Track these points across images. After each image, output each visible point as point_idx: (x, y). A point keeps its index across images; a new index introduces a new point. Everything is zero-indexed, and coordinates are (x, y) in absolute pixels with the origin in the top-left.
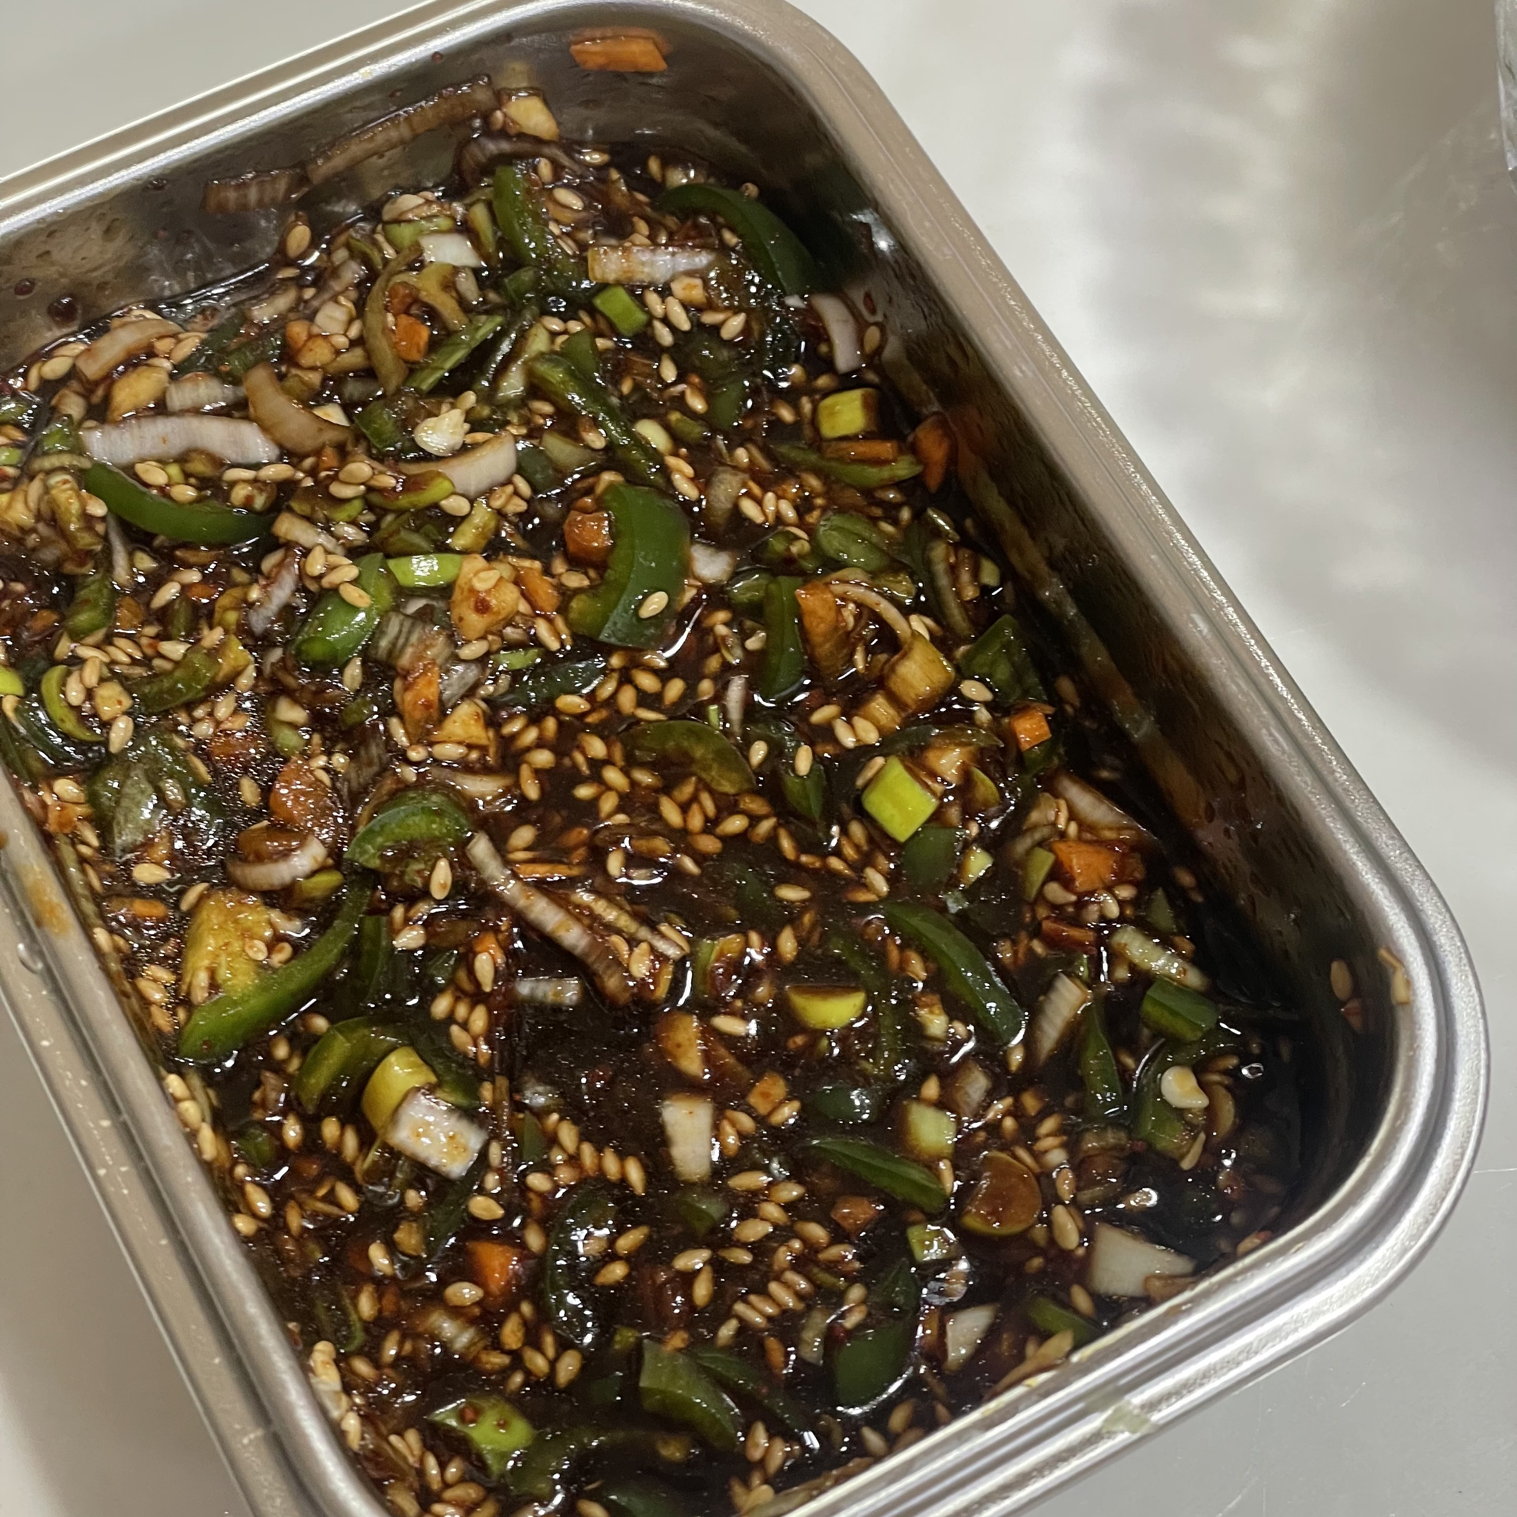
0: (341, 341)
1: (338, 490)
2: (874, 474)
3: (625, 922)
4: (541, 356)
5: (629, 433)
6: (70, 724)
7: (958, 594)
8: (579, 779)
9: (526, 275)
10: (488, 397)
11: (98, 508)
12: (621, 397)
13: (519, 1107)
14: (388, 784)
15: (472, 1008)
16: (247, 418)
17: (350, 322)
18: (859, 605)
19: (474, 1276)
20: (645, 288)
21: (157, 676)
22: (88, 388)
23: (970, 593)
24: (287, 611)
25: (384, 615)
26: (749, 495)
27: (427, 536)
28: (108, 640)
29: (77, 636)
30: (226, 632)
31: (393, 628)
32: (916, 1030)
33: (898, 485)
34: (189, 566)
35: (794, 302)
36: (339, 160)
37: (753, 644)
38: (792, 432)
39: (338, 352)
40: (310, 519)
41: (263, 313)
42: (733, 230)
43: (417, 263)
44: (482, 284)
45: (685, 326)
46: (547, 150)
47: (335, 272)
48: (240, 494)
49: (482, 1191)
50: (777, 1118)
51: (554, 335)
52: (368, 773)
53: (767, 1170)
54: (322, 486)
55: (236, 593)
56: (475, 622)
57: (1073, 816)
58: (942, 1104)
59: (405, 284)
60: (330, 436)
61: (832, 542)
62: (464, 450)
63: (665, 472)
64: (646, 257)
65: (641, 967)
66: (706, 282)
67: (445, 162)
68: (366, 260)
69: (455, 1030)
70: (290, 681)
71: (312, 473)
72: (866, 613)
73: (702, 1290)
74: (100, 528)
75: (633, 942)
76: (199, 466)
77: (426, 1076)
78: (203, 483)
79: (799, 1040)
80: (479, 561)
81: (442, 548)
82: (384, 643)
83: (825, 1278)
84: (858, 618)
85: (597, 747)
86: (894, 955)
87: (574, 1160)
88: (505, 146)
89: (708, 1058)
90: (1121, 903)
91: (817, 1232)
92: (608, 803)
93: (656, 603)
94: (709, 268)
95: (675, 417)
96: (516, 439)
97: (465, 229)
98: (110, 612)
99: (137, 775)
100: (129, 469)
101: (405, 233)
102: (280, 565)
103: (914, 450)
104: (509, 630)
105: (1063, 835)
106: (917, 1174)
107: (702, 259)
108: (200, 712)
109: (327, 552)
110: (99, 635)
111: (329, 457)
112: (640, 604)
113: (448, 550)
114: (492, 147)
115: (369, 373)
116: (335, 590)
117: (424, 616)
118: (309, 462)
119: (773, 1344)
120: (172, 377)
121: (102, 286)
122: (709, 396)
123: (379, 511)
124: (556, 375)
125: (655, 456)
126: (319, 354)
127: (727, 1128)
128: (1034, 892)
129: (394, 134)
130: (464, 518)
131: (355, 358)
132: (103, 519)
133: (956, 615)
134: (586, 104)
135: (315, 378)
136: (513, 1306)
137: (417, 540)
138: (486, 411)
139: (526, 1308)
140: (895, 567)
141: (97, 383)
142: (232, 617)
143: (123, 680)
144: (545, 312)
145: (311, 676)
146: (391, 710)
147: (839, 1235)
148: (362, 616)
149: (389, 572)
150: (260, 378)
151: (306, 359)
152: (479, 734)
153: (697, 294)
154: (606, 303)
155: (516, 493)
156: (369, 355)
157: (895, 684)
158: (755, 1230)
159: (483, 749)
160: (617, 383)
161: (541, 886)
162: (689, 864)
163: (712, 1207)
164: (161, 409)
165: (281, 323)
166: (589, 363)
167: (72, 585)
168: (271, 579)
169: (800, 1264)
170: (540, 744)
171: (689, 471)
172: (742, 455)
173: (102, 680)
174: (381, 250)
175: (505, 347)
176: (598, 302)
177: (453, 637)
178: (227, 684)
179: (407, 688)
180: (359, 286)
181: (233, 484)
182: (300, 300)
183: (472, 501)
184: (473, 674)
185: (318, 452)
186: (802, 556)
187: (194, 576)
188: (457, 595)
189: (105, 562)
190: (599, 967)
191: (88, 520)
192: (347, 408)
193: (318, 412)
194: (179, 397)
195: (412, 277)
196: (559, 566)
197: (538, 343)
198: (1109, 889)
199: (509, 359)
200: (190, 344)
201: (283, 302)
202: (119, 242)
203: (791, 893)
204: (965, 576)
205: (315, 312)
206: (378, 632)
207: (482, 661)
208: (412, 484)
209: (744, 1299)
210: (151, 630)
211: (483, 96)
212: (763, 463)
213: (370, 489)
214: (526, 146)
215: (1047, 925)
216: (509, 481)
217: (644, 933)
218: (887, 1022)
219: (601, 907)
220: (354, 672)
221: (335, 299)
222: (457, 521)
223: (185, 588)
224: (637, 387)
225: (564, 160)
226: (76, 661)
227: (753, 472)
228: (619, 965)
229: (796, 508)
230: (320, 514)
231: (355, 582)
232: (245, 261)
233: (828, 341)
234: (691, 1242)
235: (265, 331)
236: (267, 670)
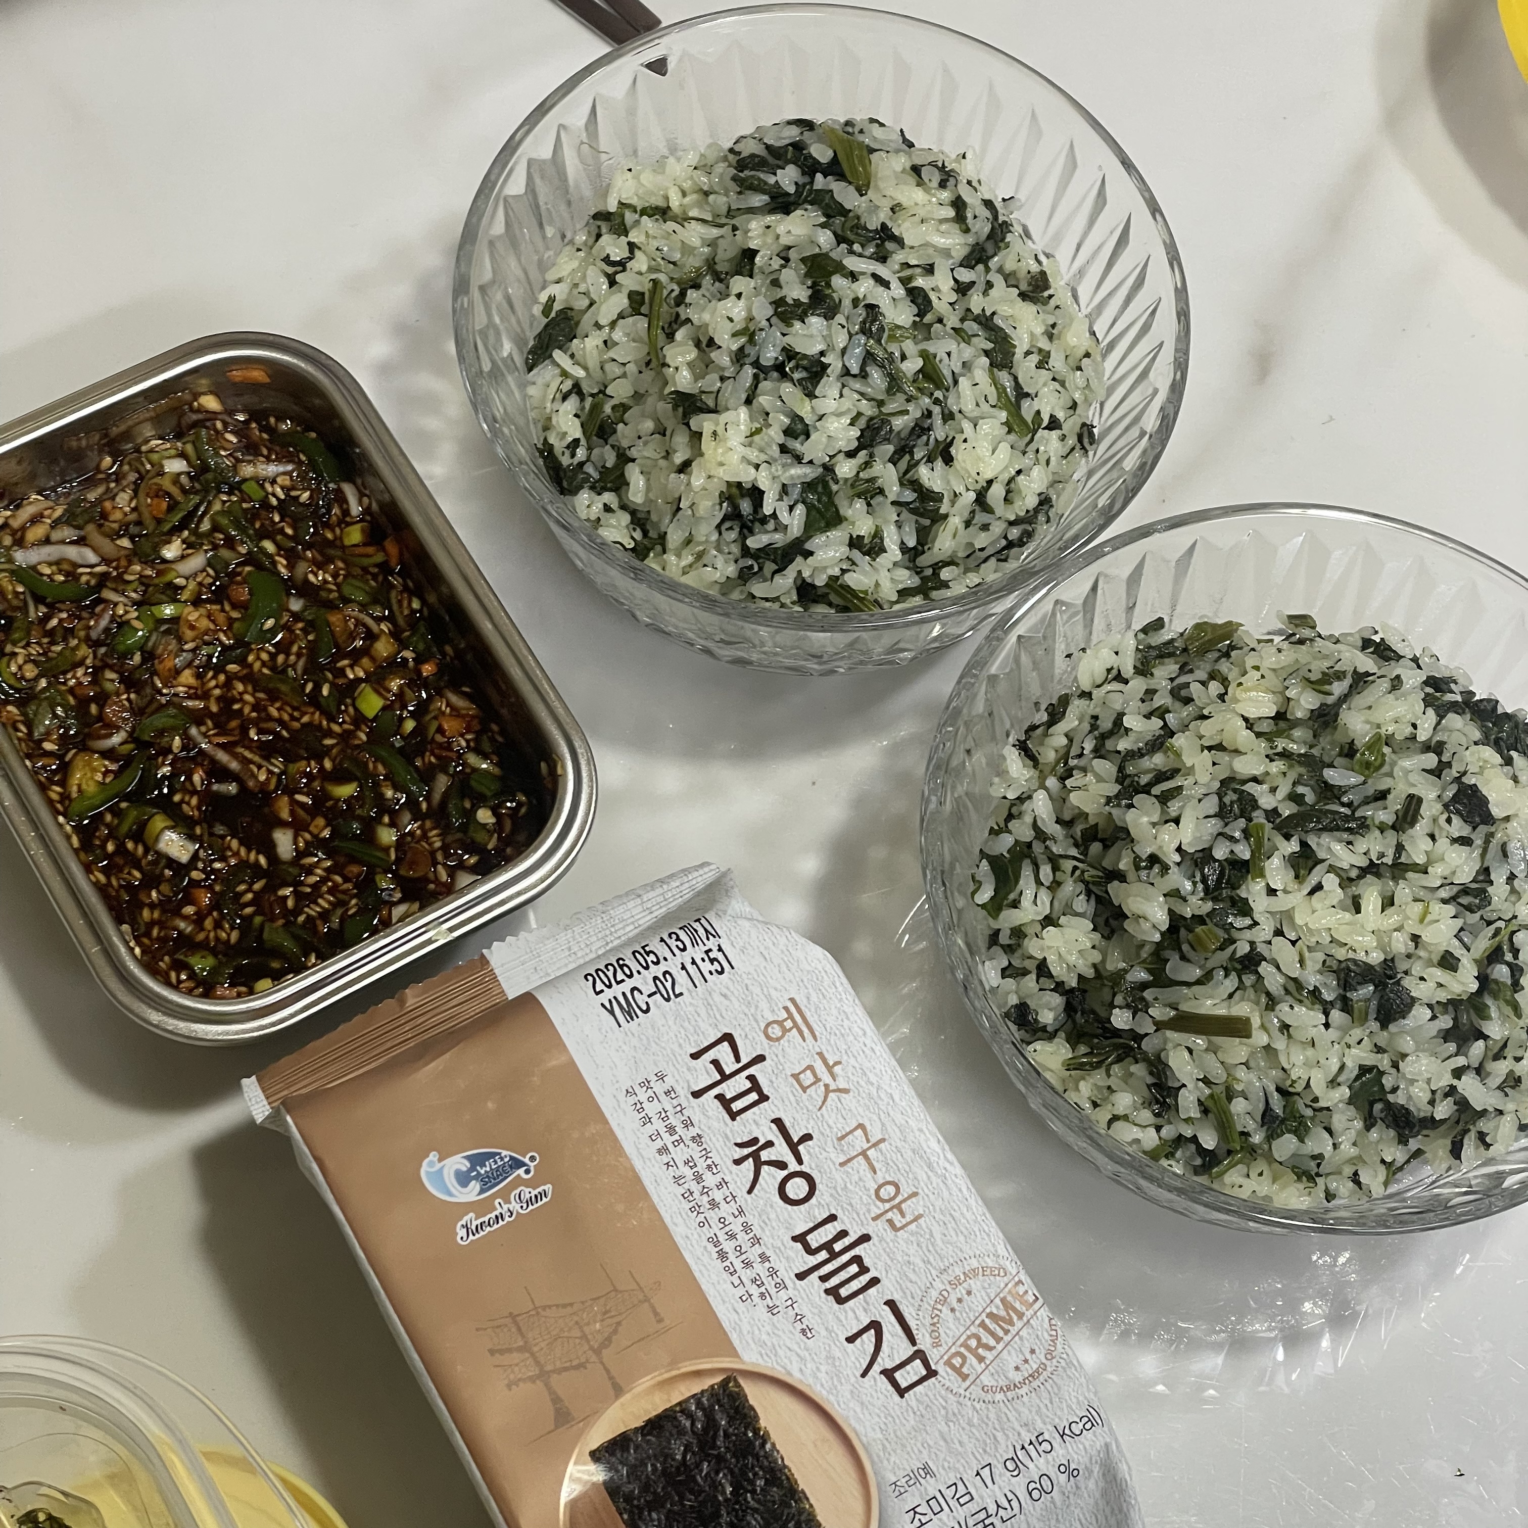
0: (127, 509)
1: (128, 577)
2: (366, 561)
3: (257, 759)
4: (217, 513)
5: (257, 546)
6: (12, 681)
7: (402, 613)
8: (234, 701)
9: (210, 476)
10: (195, 532)
11: (20, 589)
12: (255, 530)
13: (211, 834)
14: (154, 706)
15: (191, 797)
16: (86, 545)
17: (131, 500)
18: (356, 620)
19: (192, 903)
20: (264, 481)
21: (49, 660)
22: (14, 533)
23: (406, 612)
24: (107, 630)
25: (150, 632)
26: (312, 572)
27: (168, 596)
28: (28, 644)
29: (14, 644)
30: (79, 641)
31: (154, 638)
32: (382, 796)
33: (376, 565)
34: (61, 611)
35: (332, 486)
36: (123, 427)
37: (310, 637)
38: (331, 544)
39: (126, 515)
40: (115, 590)
41: (92, 496)
42: (305, 454)
43: (161, 473)
44: (191, 478)
45: (283, 497)
46: (220, 417)
47: (124, 476)
48: (84, 579)
49: (197, 869)
50: (322, 835)
51: (224, 502)
52: (146, 700)
53: (316, 856)
54: (120, 576)
55: (83, 622)
56: (189, 634)
57: (448, 705)
58: (392, 824)
59: (156, 484)
60: (123, 552)
61: (347, 590)
62: (183, 557)
63: (274, 563)
64: (264, 466)
65: (262, 777)
66: (291, 477)
67: (173, 422)
68: (138, 472)
69: (184, 806)
70: (110, 662)
71: (116, 569)
72: (358, 622)
73: (290, 903)
74: (22, 597)
75: (260, 767)
76: (65, 567)
77: (170, 823)
78: (67, 574)
79: (331, 802)
80: (191, 608)
81: (175, 601)
82: (150, 644)
83: (340, 896)
84: (356, 626)
85: (240, 687)
86: (371, 766)
87: (236, 854)
88: (200, 416)
89: (292, 813)
90: (467, 741)
91: (338, 879)
92: (247, 710)
93: (270, 623)
94: (293, 471)
95: (279, 537)
96: (206, 551)
97: (182, 455)
98: (28, 634)
99: (45, 704)
100: (34, 568)
101: (155, 457)
102: (103, 610)
103: (384, 550)
104: (206, 637)
105: (443, 713)
106: (379, 854)
107: (290, 467)
108: (69, 676)
109: (125, 605)
110: (23, 643)
111: (124, 563)
112: (263, 624)
113: (179, 601)
114: (195, 417)
115: (139, 523)
116: (128, 622)
117: (167, 632)
118: (114, 564)
119: (319, 922)
120: (52, 527)
121: (16, 484)
122: (294, 528)
123: (147, 586)
124: (224, 521)
125: (270, 556)
126: (117, 515)
127: (300, 839)
128: (430, 737)
129: (147, 415)
130: (185, 587)
131: (133, 517)
132: (23, 593)
133: (401, 622)
134: (237, 395)
135: (115, 526)
136: (210, 913)
137: (164, 597)
138: (193, 539)
139: (215, 914)
140: (375, 601)
141: (17, 531)
142: (82, 634)
143: (34, 661)
144: (220, 492)
145: (118, 659)
146: (155, 673)
147: (346, 880)
148: (140, 633)
149: (152, 613)
150: (90, 528)
151: (112, 518)
152: (192, 681)
153: (288, 483)
154: (248, 487)
155: (208, 575)
156: (140, 515)
157: (373, 652)
158: (313, 879)
159: (196, 689)
160: (253, 525)
161: (218, 745)
162: (285, 733)
163: (294, 871)
164: (47, 541)
165: (99, 501)
166: (240, 514)
167: (10, 621)
168: (99, 616)
169: (331, 891)
170: (217, 686)
171: (285, 562)
172: (309, 554)
173: (25, 662)
174: (143, 465)
175: (202, 509)
176: (244, 487)
177: (180, 640)
178: (81, 663)
179: (161, 662)
180: (135, 483)
181: (82, 574)
182: (108, 489)
183: (187, 579)
184: (189, 656)
185: (118, 560)
186: (335, 599)
187: (64, 615)
188: (182, 623)
189: (24, 609)
190: (245, 778)
191: (16, 594)
192: (132, 539)
193: (118, 542)
194: (56, 536)
195: (157, 480)
196: (227, 607)
197: (217, 507)
198: (462, 735)
199: (204, 513)
200: (59, 512)
201: (101, 490)
202: (25, 465)
203: (328, 742)
204: (405, 603)
205: (116, 495)
206: (148, 639)
207: (193, 650)
208: (159, 573)
209: (308, 906)
210: (45, 640)
211: (188, 396)
212: (319, 557)
213: (141, 576)
214: (209, 416)
215: (436, 751)
216: (204, 570)
217: (264, 763)
218: (367, 793)
219: (248, 754)
220: (137, 658)
221: (123, 490)
222: (182, 588)
223: (61, 621)
224: (262, 525)
225: (228, 420)
226: (15, 654)
227: (314, 562)
228: (254, 777)
229: (332, 576)
230: (120, 588)
231: (137, 618)
232: (81, 472)
233: (347, 503)
234: (287, 885)
235: (94, 504)
236: (99, 656)
